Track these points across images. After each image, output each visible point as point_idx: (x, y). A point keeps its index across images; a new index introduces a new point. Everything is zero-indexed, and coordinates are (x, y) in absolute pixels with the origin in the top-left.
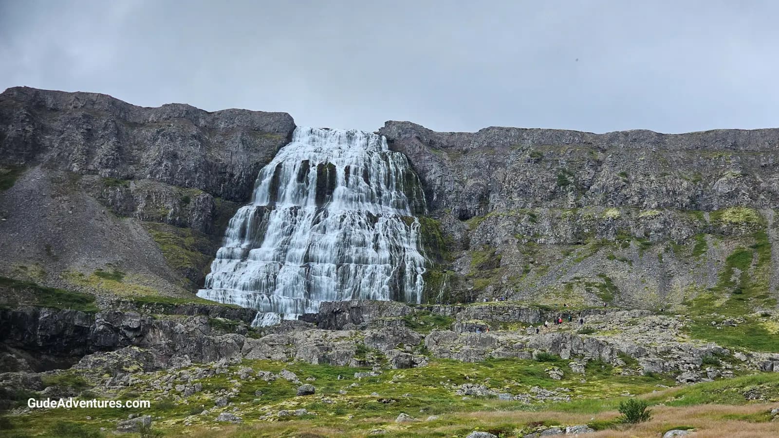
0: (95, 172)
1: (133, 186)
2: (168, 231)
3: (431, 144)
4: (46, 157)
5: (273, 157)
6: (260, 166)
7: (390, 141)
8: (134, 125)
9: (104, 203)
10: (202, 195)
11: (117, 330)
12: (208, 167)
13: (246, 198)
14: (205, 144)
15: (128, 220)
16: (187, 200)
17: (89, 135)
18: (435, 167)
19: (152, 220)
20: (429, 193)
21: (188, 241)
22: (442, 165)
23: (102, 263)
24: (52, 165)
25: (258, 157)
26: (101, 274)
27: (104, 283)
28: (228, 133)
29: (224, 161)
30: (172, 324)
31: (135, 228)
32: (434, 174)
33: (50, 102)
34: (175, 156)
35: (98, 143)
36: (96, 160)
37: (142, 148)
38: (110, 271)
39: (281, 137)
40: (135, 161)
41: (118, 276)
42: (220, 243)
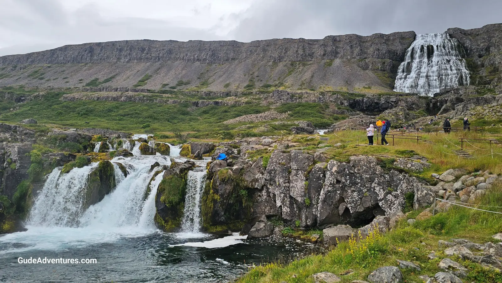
0: (355, 58)
1: (367, 61)
2: (380, 73)
3: (465, 34)
4: (340, 55)
5: (410, 45)
6: (406, 49)
7: (450, 35)
8: (364, 42)
9: (359, 67)
10: (389, 61)
11: (388, 102)
12: (389, 52)
13: (403, 60)
14: (387, 45)
15: (367, 71)
16: (384, 63)
17: (351, 47)
18: (468, 41)
19: (375, 70)
20: (467, 50)
21: (386, 75)
22: (470, 40)
23: (364, 84)
24: (342, 57)
25: (406, 46)
26: (364, 88)
27: (367, 90)
28: (394, 40)
29: (394, 49)
30: (406, 99)
31: (370, 73)
32: (468, 43)
33: (338, 39)
34: (379, 50)
35: (354, 49)
36: (355, 54)
37: (368, 49)
38: (367, 86)
39: (412, 39)
40: (366, 53)
41: (369, 88)
42: (397, 75)
